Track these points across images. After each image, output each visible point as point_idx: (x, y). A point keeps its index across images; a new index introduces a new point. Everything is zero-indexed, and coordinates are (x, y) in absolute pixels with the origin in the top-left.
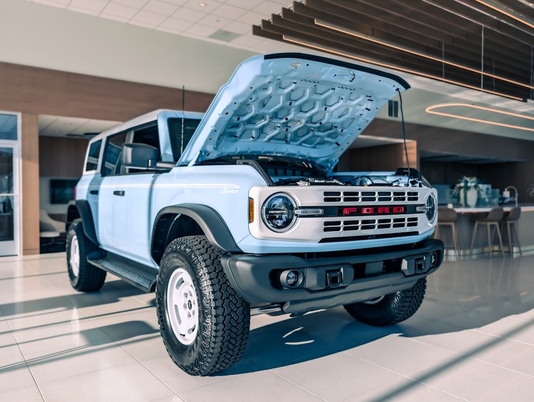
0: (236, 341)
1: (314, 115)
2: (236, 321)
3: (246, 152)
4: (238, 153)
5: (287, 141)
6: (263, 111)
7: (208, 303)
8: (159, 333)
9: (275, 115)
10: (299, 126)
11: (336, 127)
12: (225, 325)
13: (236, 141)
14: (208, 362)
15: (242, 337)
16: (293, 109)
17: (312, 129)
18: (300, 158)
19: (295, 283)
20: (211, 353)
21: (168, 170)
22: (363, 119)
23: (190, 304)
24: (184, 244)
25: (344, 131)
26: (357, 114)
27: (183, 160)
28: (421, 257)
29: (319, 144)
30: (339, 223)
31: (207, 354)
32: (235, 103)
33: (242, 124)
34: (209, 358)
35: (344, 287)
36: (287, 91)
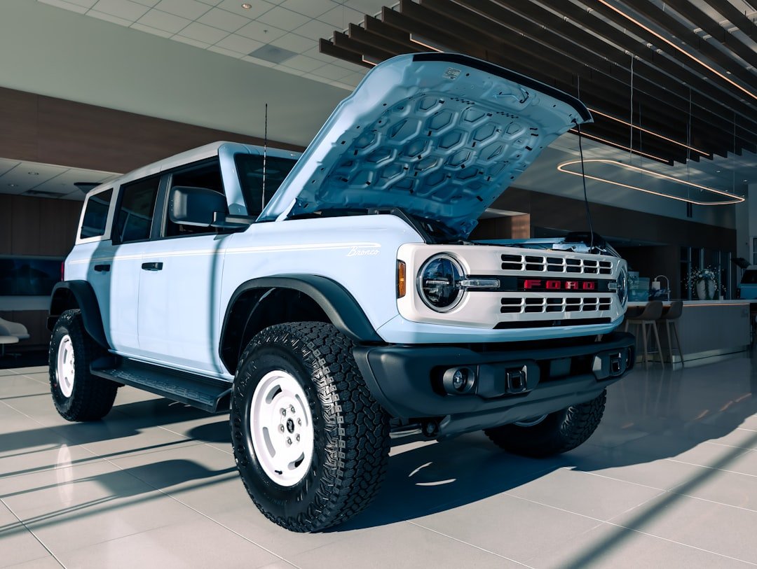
0: (372, 476)
1: (456, 152)
2: (372, 445)
3: (357, 204)
4: (347, 205)
5: (412, 191)
6: (391, 142)
7: (332, 420)
8: (237, 472)
9: (405, 151)
10: (433, 168)
11: (481, 173)
12: (357, 451)
13: (345, 188)
14: (330, 510)
15: (380, 469)
16: (431, 142)
17: (450, 175)
18: (427, 217)
19: (464, 386)
20: (336, 495)
21: (242, 229)
22: (520, 163)
23: (291, 425)
24: (286, 333)
25: (492, 180)
26: (513, 155)
27: (268, 213)
28: (616, 353)
29: (454, 197)
30: (519, 301)
31: (329, 497)
32: (358, 127)
33: (358, 160)
34: (333, 502)
35: (525, 394)
36: (429, 113)
